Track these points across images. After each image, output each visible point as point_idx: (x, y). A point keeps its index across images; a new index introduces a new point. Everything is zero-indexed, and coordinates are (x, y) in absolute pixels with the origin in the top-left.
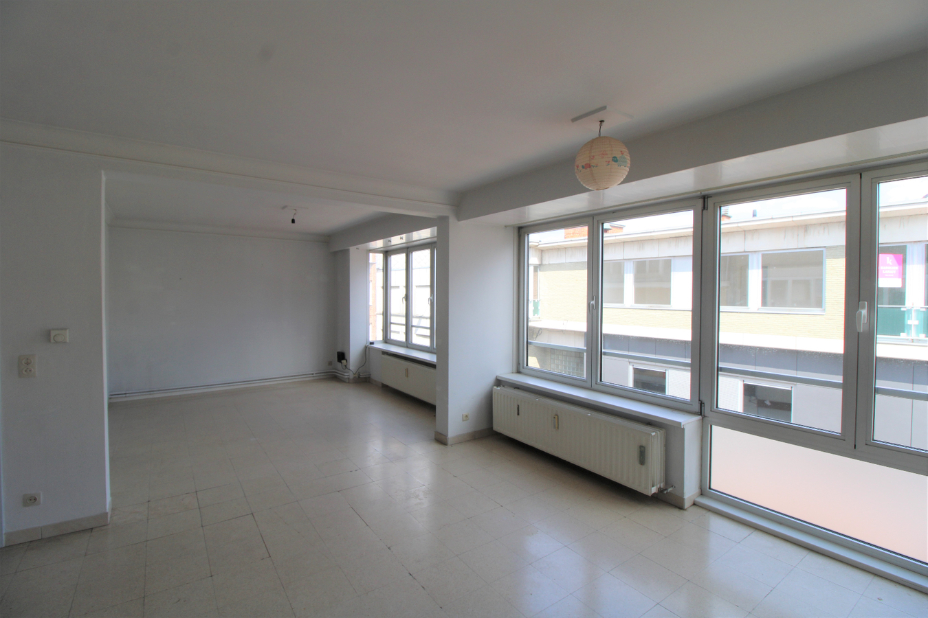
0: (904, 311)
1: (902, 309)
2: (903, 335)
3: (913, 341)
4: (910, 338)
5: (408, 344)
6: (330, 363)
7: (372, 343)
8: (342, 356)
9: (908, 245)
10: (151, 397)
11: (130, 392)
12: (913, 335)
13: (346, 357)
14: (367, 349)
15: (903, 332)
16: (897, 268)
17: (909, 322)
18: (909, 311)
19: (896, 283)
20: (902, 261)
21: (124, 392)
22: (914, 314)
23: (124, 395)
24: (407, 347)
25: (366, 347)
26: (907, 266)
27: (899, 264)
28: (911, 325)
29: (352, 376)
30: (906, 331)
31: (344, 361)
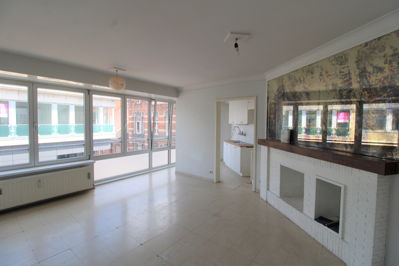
0: (9, 127)
1: (8, 126)
2: (9, 136)
3: (13, 138)
4: (12, 137)
9: (9, 101)
12: (13, 136)
15: (9, 135)
16: (5, 110)
17: (12, 131)
18: (11, 127)
19: (5, 116)
20: (7, 107)
22: (13, 128)
26: (9, 109)
27: (6, 108)
28: (12, 132)
30: (10, 134)
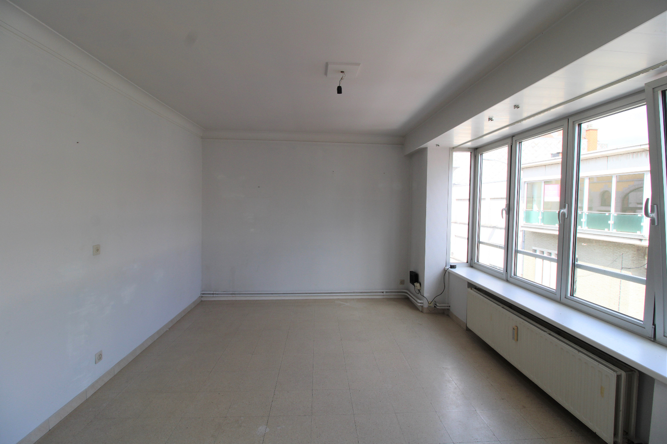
5: (507, 276)
6: (402, 282)
7: (453, 267)
8: (415, 278)
10: (234, 299)
11: (217, 293)
13: (420, 280)
14: (447, 272)
21: (212, 293)
23: (212, 295)
24: (507, 281)
25: (445, 271)
29: (426, 305)
31: (417, 285)
